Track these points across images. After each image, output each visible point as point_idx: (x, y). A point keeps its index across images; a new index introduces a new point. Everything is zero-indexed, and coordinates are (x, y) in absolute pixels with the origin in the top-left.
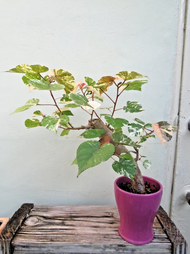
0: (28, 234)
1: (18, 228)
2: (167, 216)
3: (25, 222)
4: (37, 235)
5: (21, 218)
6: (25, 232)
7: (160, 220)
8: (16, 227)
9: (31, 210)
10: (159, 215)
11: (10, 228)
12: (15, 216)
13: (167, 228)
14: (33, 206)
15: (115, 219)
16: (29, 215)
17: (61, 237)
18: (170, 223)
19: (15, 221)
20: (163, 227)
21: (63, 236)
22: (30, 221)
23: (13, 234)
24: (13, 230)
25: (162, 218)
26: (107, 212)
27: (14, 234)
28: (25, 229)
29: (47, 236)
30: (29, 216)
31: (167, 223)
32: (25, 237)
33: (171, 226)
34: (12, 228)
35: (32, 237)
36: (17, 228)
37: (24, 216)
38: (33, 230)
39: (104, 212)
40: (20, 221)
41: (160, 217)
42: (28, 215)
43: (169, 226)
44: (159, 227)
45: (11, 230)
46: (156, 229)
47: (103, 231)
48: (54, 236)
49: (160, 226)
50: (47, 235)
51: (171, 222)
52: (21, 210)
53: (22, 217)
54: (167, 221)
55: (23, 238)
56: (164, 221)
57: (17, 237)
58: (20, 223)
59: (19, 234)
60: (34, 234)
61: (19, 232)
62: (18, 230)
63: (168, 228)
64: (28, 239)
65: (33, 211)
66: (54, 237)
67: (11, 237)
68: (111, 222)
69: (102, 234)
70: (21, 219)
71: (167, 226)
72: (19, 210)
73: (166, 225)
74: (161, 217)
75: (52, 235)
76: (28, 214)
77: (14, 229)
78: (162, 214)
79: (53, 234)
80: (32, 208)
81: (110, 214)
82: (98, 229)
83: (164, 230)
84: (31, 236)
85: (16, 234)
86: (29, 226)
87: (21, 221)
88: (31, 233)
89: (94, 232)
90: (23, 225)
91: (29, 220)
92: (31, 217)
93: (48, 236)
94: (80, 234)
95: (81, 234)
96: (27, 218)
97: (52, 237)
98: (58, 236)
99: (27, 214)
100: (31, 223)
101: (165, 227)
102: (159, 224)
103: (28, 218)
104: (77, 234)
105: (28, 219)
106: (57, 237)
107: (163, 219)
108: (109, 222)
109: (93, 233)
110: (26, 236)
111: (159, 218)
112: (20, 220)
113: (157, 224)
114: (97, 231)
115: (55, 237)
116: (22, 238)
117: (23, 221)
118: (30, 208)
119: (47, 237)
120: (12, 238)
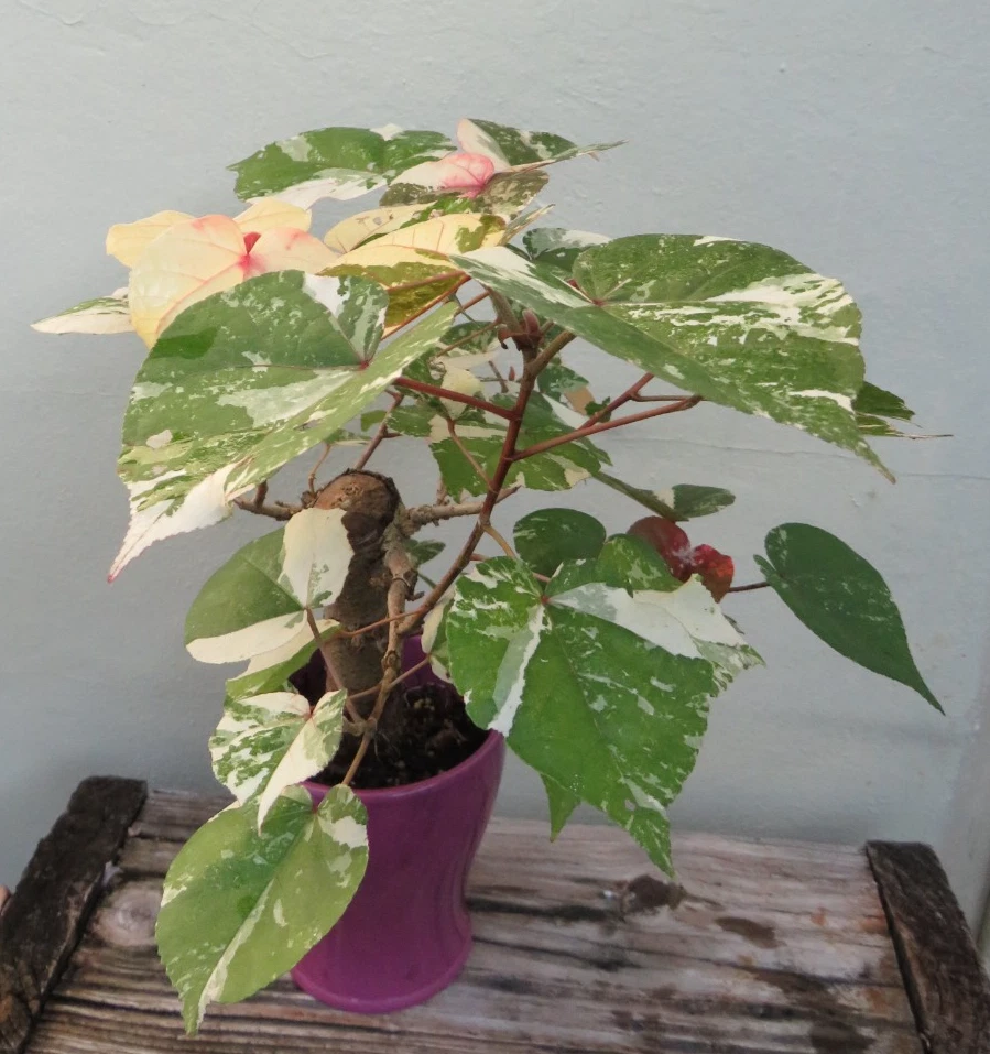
0: (113, 1007)
1: (55, 963)
2: (961, 938)
3: (97, 921)
4: (164, 1023)
5: (72, 892)
6: (97, 996)
7: (914, 966)
8: (48, 958)
9: (131, 832)
10: (910, 926)
11: (13, 963)
12: (37, 875)
13: (945, 1036)
14: (143, 802)
15: (631, 935)
16: (117, 870)
17: (302, 1044)
18: (974, 994)
19: (38, 911)
20: (920, 1026)
21: (312, 1039)
22: (125, 911)
23: (28, 1010)
24: (28, 979)
25: (928, 954)
26: (590, 875)
27: (34, 1005)
28: (100, 972)
29: (221, 1033)
30: (118, 875)
31: (949, 997)
32: (96, 1029)
33: (972, 1018)
34: (22, 964)
35: (141, 1032)
36: (51, 970)
37: (88, 875)
38: (140, 979)
39: (567, 872)
40: (66, 917)
41: (915, 946)
42: (110, 870)
43: (958, 1017)
44: (900, 1018)
45: (19, 979)
46: (879, 1031)
47: (548, 1022)
48: (261, 1035)
49: (903, 1013)
50: (224, 1027)
51: (976, 987)
52: (72, 829)
53: (79, 886)
54: (958, 982)
55: (88, 1032)
56: (933, 980)
57: (54, 1026)
58: (66, 930)
59: (66, 1008)
60: (148, 1012)
61: (63, 994)
62: (57, 981)
63: (951, 1030)
64: (114, 1042)
65: (142, 836)
66: (262, 1041)
67: (20, 1026)
68: (607, 956)
69: (542, 1043)
70: (72, 900)
71: (950, 1019)
72: (62, 828)
73: (942, 1010)
74: (923, 940)
75: (253, 1028)
76: (115, 864)
77: (37, 975)
78: (934, 918)
79: (260, 1019)
80: (136, 815)
81: (608, 893)
82: (525, 1003)
83: (924, 1042)
84: (133, 1025)
85: (48, 1007)
86: (121, 950)
87: (74, 914)
88: (131, 1001)
89: (500, 1024)
90: (87, 943)
91: (116, 904)
92: (130, 884)
93: (227, 1033)
94: (412, 1034)
95: (420, 1034)
96: (110, 889)
97: (253, 1041)
98: (285, 1036)
99: (108, 865)
100: (133, 927)
101: (932, 1024)
102: (902, 997)
103: (115, 894)
104: (397, 1033)
105: (111, 898)
106: (282, 1042)
107: (931, 963)
108: (596, 954)
109: (491, 1032)
110: (101, 1021)
111: (909, 954)
112: (67, 906)
113: (889, 993)
114: (513, 1016)
115: (270, 1042)
116: (80, 1036)
117: (83, 913)
118: (124, 820)
119: (224, 1039)
120: (23, 1034)
